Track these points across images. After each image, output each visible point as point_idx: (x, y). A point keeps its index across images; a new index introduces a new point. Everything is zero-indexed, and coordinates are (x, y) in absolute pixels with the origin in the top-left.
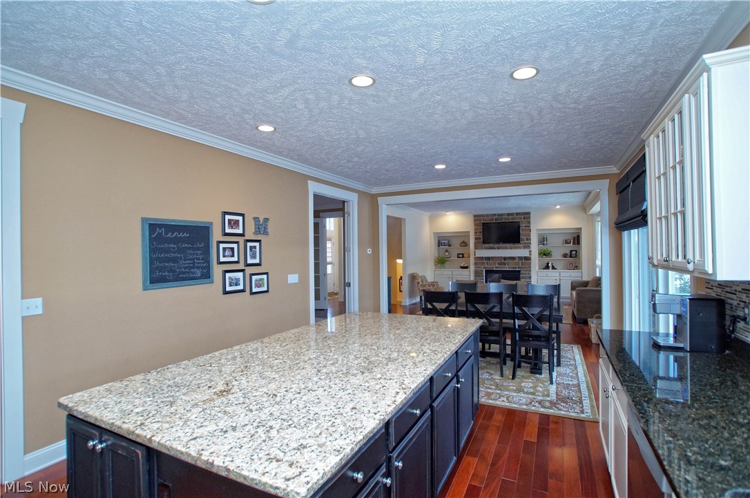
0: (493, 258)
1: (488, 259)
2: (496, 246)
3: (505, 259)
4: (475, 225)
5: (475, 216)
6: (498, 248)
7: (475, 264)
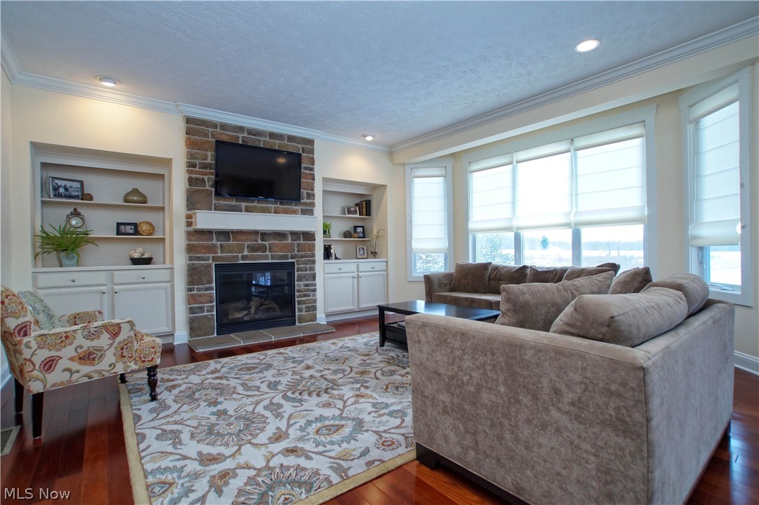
0: (237, 234)
1: (224, 234)
2: (244, 205)
3: (264, 235)
4: (190, 144)
5: (189, 120)
6: (248, 210)
7: (190, 249)
